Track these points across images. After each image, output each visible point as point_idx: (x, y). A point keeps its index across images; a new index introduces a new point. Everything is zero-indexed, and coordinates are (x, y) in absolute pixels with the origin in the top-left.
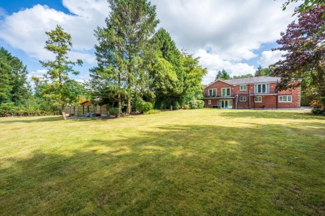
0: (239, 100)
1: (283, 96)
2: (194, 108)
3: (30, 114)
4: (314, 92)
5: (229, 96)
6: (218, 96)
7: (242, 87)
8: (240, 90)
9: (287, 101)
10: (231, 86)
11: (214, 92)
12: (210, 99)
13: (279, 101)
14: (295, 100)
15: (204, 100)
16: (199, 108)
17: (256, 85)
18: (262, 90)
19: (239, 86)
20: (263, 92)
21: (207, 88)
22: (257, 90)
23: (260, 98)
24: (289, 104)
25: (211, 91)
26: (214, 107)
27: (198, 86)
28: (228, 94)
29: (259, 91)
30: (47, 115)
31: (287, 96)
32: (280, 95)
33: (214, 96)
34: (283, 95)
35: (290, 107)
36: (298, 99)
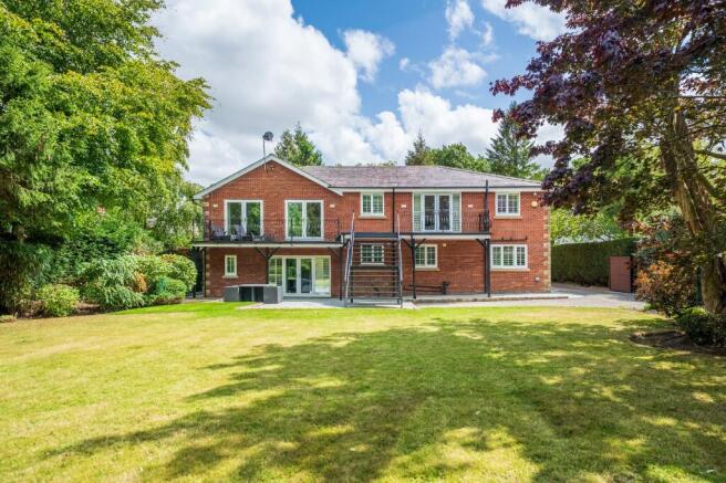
0: (356, 259)
1: (502, 246)
2: (117, 306)
5: (320, 241)
6: (269, 240)
7: (367, 199)
8: (363, 215)
9: (516, 267)
10: (327, 193)
11: (253, 219)
12: (232, 251)
13: (493, 267)
14: (536, 262)
15: (194, 254)
16: (159, 303)
17: (418, 198)
18: (437, 219)
19: (358, 194)
20: (442, 226)
21: (216, 195)
22: (423, 219)
23: (431, 251)
24: (519, 275)
25: (235, 209)
26: (245, 295)
27: (143, 169)
28: (313, 231)
29: (429, 224)
31: (515, 246)
32: (495, 241)
33: (248, 239)
34: (503, 241)
35: (524, 290)
36: (546, 259)
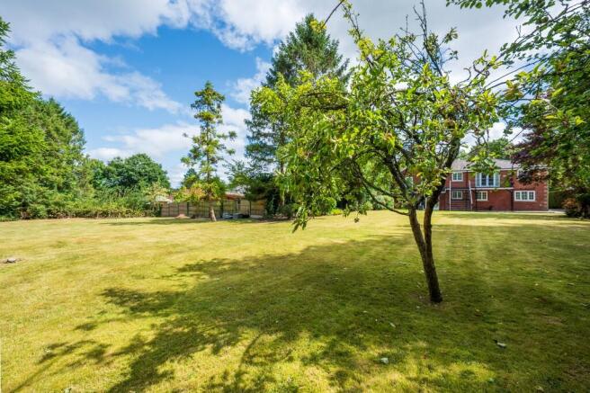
0: (451, 196)
1: (521, 192)
3: (112, 213)
4: (568, 186)
7: (455, 175)
8: (453, 180)
9: (528, 200)
13: (515, 200)
14: (540, 198)
18: (487, 182)
20: (490, 184)
22: (481, 182)
23: (484, 194)
24: (531, 204)
29: (484, 183)
30: (136, 216)
31: (528, 192)
32: (516, 190)
34: (521, 190)
35: (532, 209)
36: (545, 197)
